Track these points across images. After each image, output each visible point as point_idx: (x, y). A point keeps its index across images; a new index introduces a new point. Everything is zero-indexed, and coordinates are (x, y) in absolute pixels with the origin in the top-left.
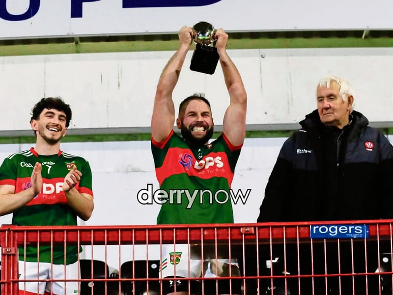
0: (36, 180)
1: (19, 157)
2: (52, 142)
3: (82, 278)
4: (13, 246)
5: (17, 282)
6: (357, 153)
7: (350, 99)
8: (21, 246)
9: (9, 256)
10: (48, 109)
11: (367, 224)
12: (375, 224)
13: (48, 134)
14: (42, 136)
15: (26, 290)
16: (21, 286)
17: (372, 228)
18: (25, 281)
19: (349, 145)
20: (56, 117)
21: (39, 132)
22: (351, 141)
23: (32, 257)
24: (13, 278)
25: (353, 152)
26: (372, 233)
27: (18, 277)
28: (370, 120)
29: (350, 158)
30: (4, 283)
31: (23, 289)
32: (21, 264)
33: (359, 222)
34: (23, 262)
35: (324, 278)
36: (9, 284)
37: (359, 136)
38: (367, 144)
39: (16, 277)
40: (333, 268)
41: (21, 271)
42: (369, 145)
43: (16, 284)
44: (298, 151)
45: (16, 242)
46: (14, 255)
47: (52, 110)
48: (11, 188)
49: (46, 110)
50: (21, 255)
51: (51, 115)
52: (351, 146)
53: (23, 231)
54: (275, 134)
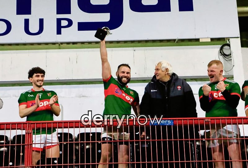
0: (37, 101)
1: (27, 93)
2: (40, 86)
3: (59, 142)
4: (31, 129)
5: (32, 144)
6: (174, 92)
7: (167, 70)
8: (34, 129)
9: (28, 133)
10: (36, 74)
11: (173, 120)
12: (176, 120)
13: (38, 84)
14: (35, 85)
15: (36, 147)
16: (33, 146)
17: (175, 121)
18: (35, 144)
19: (171, 89)
20: (40, 77)
21: (34, 83)
22: (171, 87)
23: (38, 133)
24: (30, 143)
25: (173, 92)
26: (175, 123)
27: (32, 142)
28: (179, 76)
29: (172, 94)
30: (26, 145)
31: (34, 147)
32: (34, 136)
33: (169, 119)
34: (34, 135)
35: (155, 141)
36: (28, 145)
37: (175, 84)
38: (178, 87)
39: (31, 142)
40: (159, 137)
41: (33, 140)
42: (179, 87)
43: (31, 145)
44: (152, 91)
45: (32, 128)
46: (31, 133)
47: (38, 74)
48: (25, 105)
49: (35, 75)
50: (34, 133)
51: (38, 76)
52: (172, 89)
53: (35, 123)
54: (139, 82)
